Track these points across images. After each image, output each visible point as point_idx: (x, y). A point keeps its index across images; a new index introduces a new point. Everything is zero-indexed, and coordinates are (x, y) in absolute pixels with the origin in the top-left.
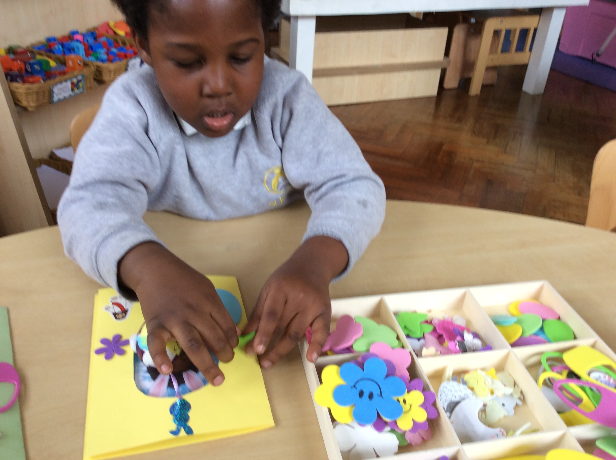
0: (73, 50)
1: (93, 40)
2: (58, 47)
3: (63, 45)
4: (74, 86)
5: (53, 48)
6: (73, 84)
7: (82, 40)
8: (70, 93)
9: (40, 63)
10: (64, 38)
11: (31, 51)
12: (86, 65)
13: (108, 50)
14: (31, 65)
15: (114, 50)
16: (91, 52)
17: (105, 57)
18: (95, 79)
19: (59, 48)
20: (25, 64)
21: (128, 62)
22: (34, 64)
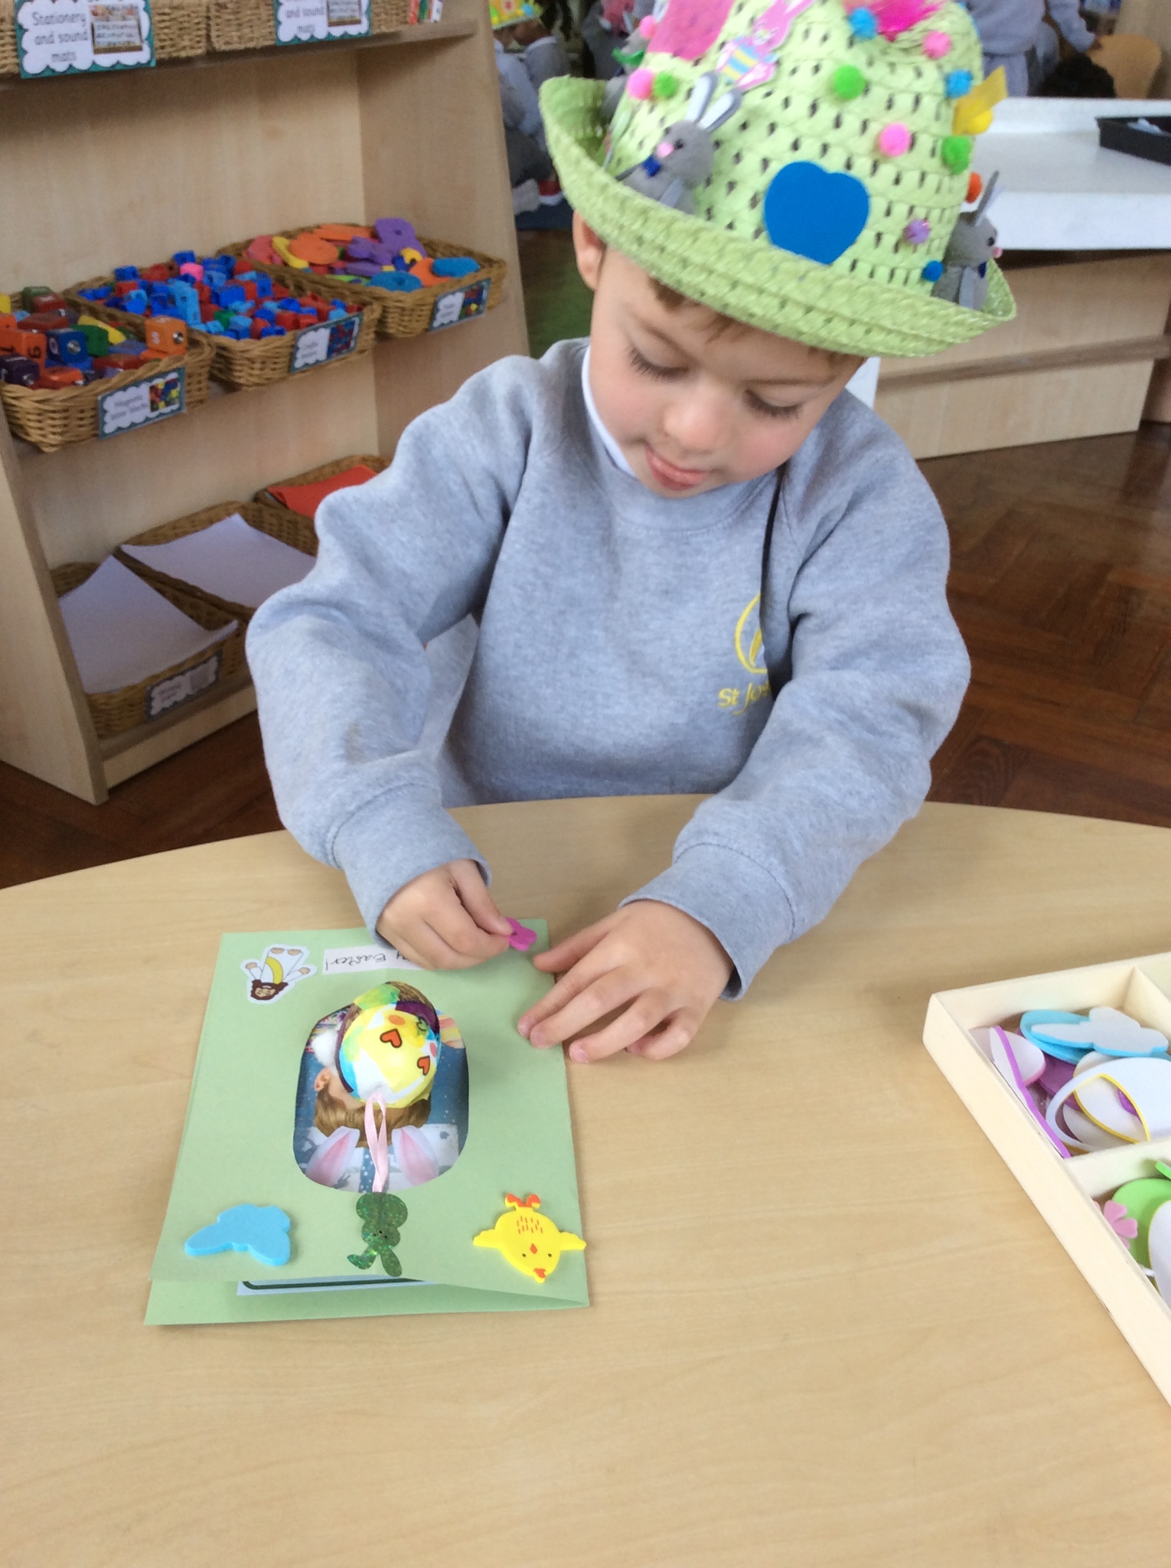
0: (174, 302)
1: (224, 276)
2: (136, 293)
3: (149, 289)
4: (159, 396)
5: (125, 296)
6: (153, 389)
7: (198, 277)
8: (147, 412)
9: (82, 336)
10: (157, 267)
11: (72, 302)
12: (193, 343)
13: (258, 303)
14: (62, 340)
15: (271, 305)
16: (213, 307)
17: (244, 322)
18: (212, 378)
19: (138, 296)
20: (49, 336)
21: (296, 339)
22: (69, 337)
